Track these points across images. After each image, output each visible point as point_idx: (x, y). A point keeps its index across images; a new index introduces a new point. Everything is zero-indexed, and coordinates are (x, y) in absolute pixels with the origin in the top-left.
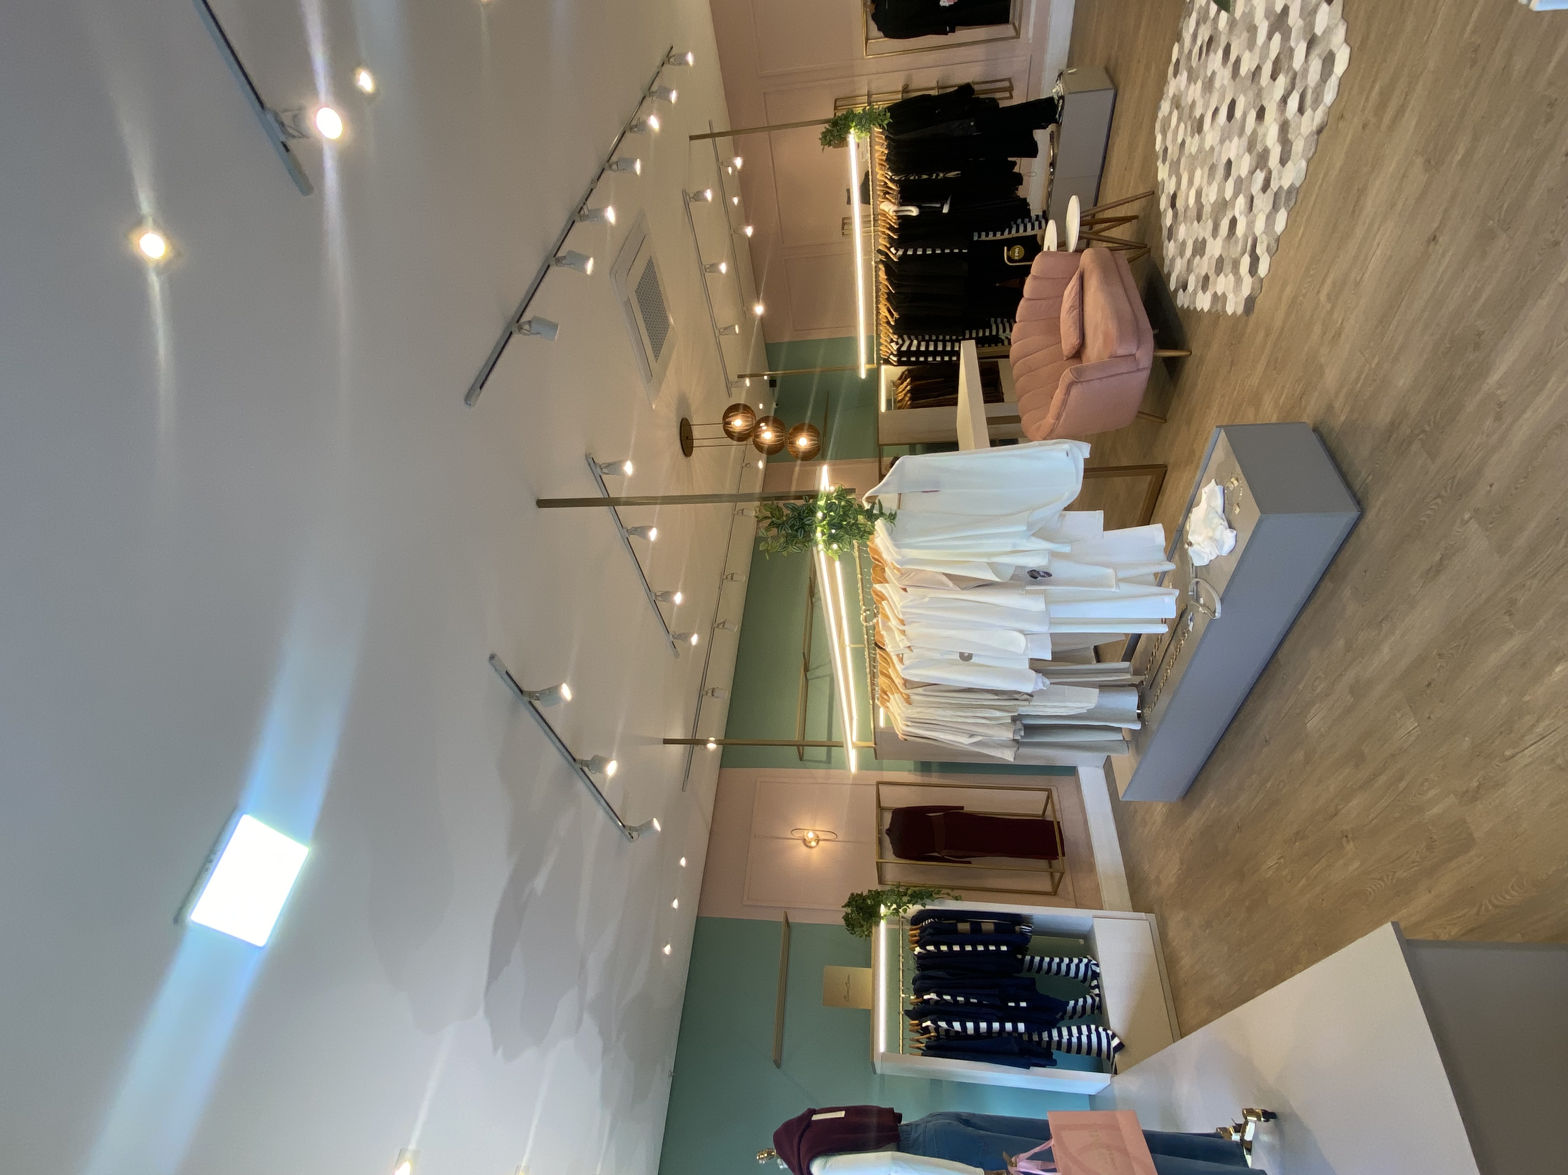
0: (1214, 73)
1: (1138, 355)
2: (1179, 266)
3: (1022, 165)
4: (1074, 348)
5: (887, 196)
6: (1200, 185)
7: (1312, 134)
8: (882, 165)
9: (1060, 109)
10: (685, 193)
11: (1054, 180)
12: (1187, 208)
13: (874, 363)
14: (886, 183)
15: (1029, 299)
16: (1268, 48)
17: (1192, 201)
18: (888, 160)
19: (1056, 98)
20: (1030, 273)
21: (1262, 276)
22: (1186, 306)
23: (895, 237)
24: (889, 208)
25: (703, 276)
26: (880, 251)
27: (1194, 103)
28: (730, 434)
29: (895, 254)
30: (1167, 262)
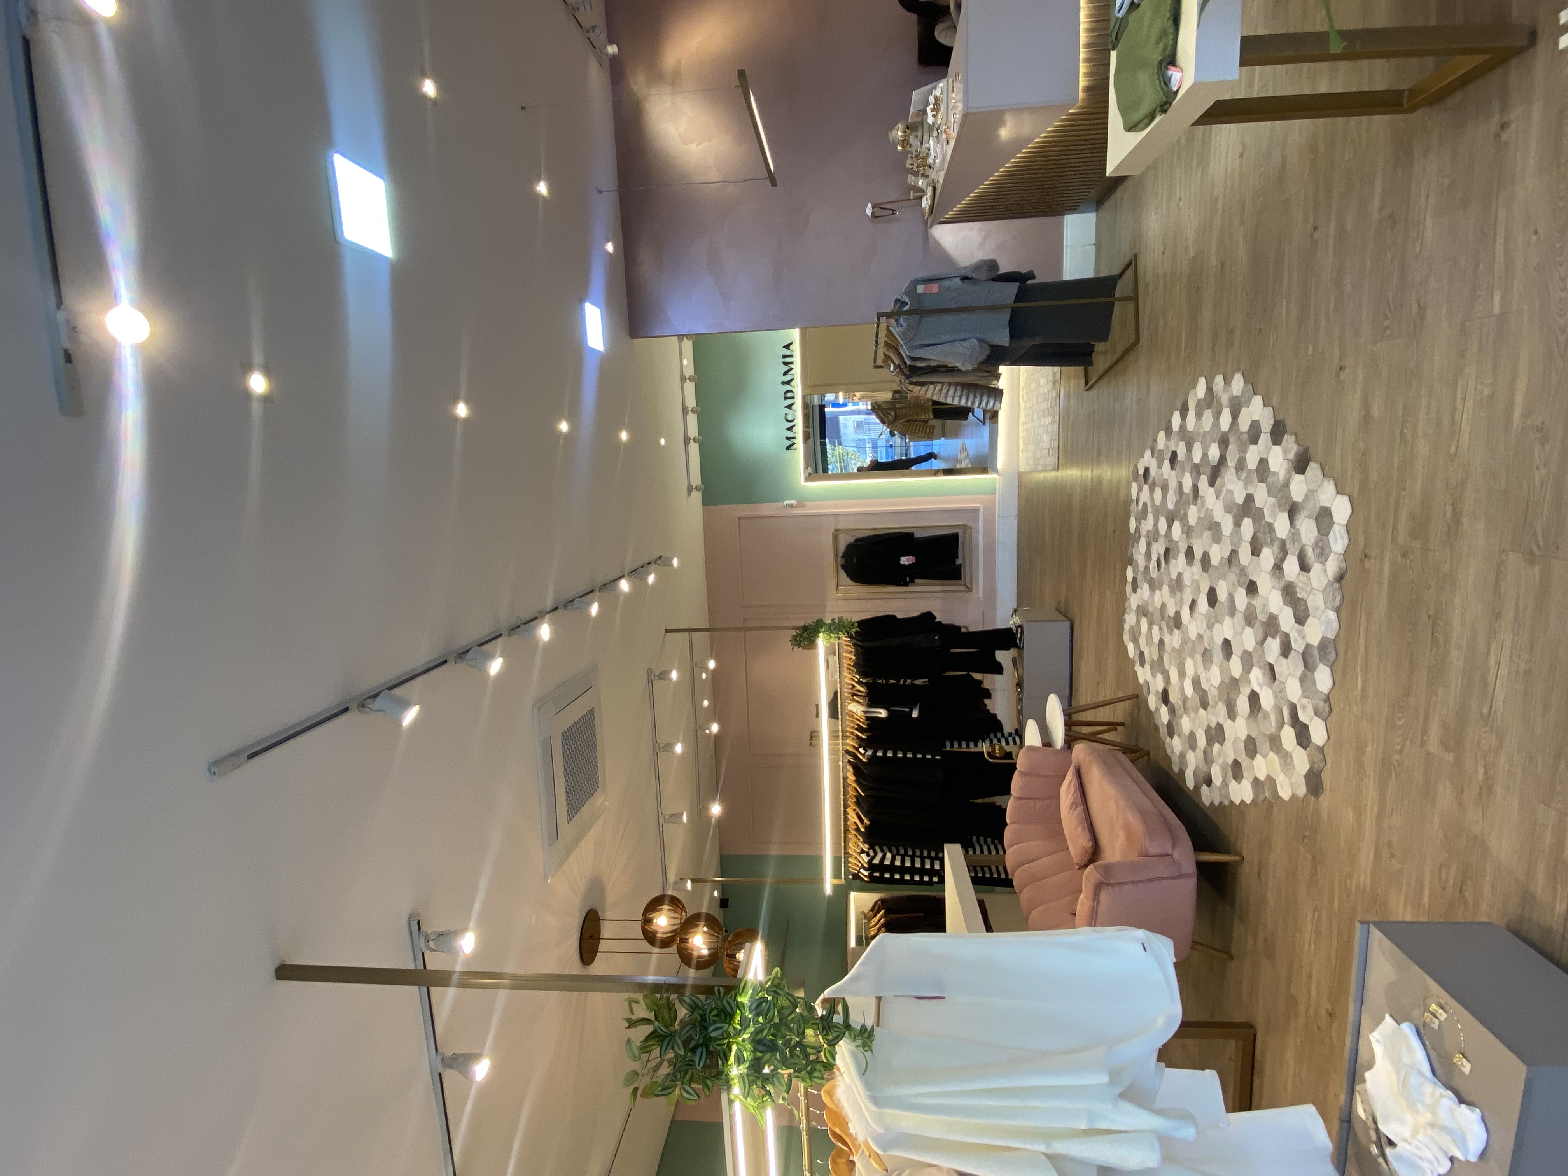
0: (1180, 575)
1: (1176, 855)
2: (1193, 761)
3: (989, 681)
4: (1086, 852)
5: (855, 697)
6: (1196, 673)
7: (1330, 584)
8: (850, 669)
9: (1019, 635)
10: (650, 672)
11: (1024, 698)
12: (1185, 700)
13: (841, 878)
14: (854, 687)
15: (1019, 798)
16: (1239, 533)
17: (1189, 690)
18: (856, 665)
19: (1014, 628)
20: (1016, 769)
21: (1320, 743)
22: (1217, 803)
23: (864, 737)
24: (857, 709)
25: (656, 754)
26: (848, 752)
27: (1164, 605)
28: (650, 937)
29: (864, 755)
30: (1175, 759)
